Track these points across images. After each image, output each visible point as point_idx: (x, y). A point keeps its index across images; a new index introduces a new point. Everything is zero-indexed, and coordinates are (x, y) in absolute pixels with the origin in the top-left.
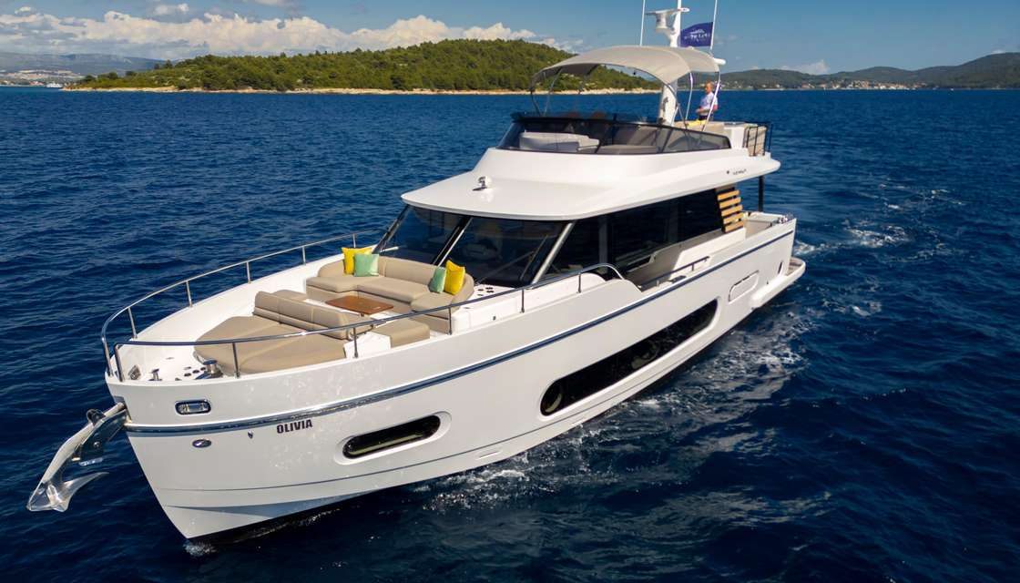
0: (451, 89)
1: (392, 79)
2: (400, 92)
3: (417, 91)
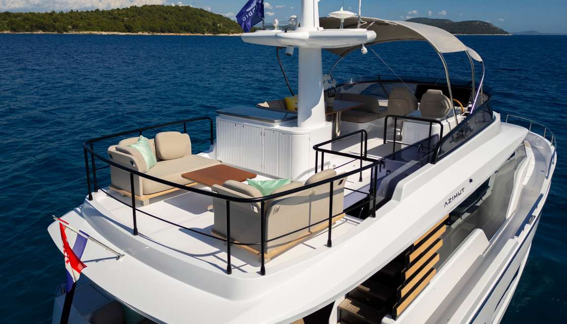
0: (159, 32)
1: (125, 26)
2: (131, 34)
3: (140, 33)
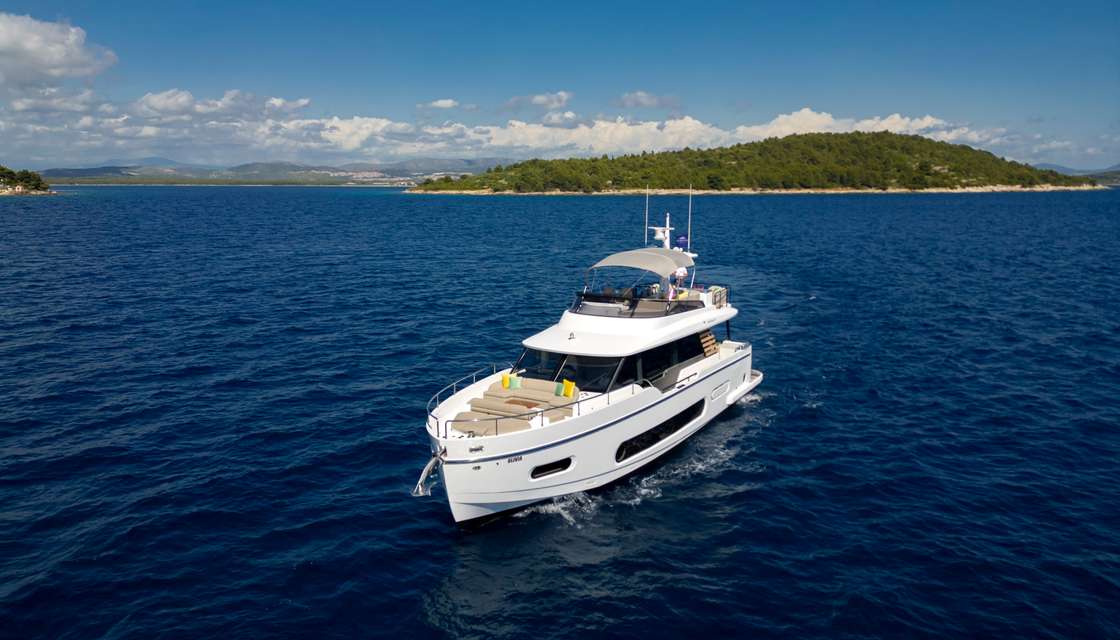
0: (778, 188)
3: (735, 191)
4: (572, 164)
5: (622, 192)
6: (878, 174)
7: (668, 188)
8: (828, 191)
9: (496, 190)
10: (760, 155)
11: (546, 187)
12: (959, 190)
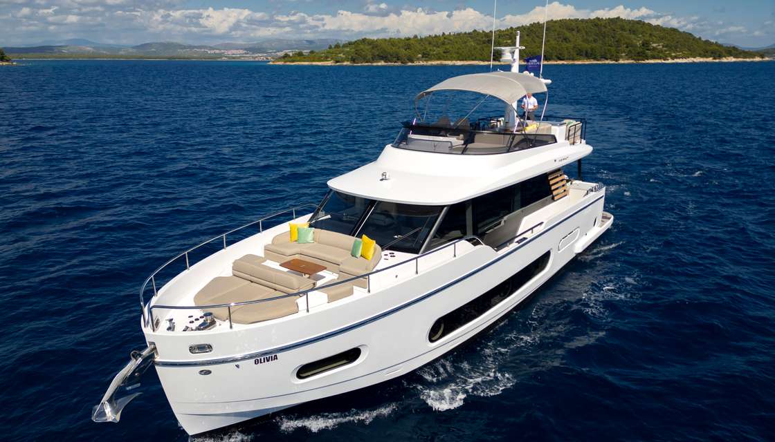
4: (392, 42)
5: (430, 63)
6: (613, 49)
7: (463, 60)
8: (577, 62)
9: (337, 62)
10: (528, 35)
11: (373, 60)
12: (670, 61)
